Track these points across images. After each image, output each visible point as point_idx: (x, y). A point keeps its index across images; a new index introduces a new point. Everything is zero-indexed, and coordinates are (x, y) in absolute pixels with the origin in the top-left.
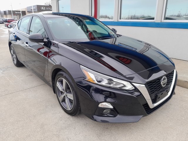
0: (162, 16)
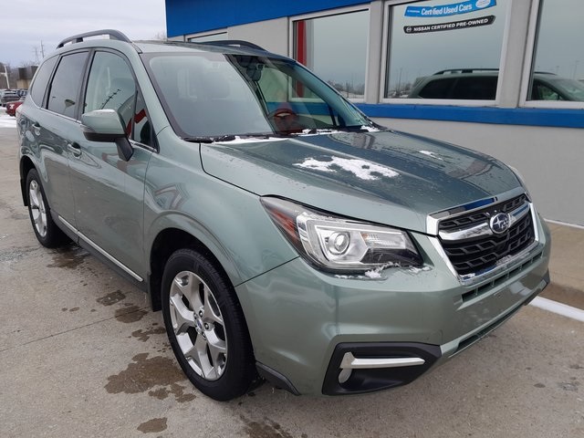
0: (520, 90)
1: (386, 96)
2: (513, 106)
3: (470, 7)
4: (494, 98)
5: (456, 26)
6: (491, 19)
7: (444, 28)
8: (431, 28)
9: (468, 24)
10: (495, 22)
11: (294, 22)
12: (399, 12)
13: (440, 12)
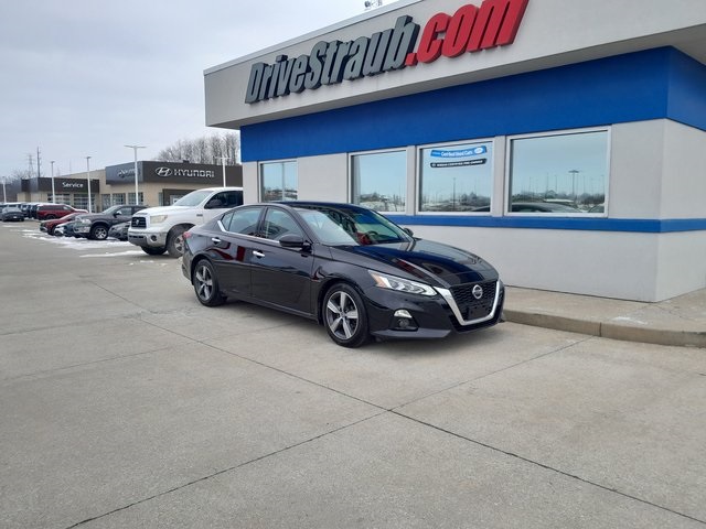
0: (504, 205)
1: (420, 210)
2: (500, 215)
3: (470, 152)
4: (488, 210)
5: (463, 164)
6: (484, 161)
7: (456, 165)
8: (448, 165)
9: (471, 163)
10: (487, 162)
11: (352, 156)
12: (427, 152)
13: (453, 154)
